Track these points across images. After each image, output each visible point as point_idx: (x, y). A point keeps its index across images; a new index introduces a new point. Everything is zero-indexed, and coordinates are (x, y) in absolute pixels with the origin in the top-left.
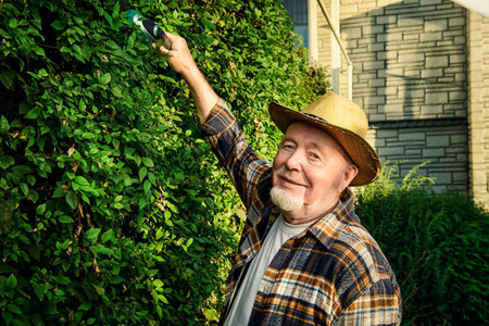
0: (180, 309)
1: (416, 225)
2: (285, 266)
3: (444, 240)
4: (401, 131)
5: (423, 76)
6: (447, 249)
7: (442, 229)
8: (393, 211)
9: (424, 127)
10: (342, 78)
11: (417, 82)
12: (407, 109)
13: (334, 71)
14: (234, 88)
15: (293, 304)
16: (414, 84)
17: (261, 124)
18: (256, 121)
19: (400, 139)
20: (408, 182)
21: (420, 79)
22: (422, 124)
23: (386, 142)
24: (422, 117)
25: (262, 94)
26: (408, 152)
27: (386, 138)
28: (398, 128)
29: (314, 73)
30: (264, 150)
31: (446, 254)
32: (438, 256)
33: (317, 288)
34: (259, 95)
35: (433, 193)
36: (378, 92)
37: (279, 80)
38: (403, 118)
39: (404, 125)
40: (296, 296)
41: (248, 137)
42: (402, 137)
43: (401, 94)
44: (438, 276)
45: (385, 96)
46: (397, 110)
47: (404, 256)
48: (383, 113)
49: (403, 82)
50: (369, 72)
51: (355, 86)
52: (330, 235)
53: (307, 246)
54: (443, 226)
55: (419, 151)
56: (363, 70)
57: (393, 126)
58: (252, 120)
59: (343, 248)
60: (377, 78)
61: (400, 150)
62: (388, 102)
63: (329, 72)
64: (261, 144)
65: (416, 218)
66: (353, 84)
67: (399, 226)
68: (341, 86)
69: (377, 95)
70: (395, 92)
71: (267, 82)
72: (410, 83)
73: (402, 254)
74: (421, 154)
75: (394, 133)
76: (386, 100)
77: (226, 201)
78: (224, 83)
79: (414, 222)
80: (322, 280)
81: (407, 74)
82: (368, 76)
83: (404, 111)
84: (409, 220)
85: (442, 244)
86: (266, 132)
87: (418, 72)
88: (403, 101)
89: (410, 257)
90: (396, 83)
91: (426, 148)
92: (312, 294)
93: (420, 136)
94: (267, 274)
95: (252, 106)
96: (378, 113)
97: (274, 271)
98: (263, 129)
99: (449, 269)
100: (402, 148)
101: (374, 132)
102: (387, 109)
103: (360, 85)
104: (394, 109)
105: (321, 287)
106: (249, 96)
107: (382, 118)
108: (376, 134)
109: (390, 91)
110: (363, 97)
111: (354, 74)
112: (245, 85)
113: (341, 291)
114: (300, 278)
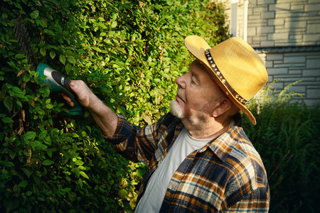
0: (96, 188)
1: (288, 130)
2: (189, 171)
3: (310, 142)
4: (285, 55)
5: (306, 10)
6: (312, 150)
7: (309, 134)
8: (269, 119)
9: (304, 52)
10: (239, 11)
11: (301, 15)
12: (291, 37)
13: (233, 5)
14: (144, 22)
15: (193, 200)
16: (298, 17)
17: (164, 50)
18: (160, 48)
19: (285, 62)
20: (283, 97)
21: (303, 12)
22: (303, 49)
23: (273, 64)
24: (303, 44)
25: (166, 27)
26: (291, 72)
27: (273, 61)
28: (283, 53)
29: (215, 8)
30: (167, 70)
31: (311, 153)
32: (304, 155)
33: (212, 190)
34: (164, 27)
35: (305, 106)
36: (268, 22)
37: (180, 15)
38: (287, 45)
39: (289, 50)
40: (196, 195)
41: (154, 60)
42: (286, 60)
43: (287, 25)
44: (303, 169)
45: (274, 26)
46: (283, 38)
47: (277, 154)
48: (271, 40)
49: (290, 15)
50: (261, 6)
51: (250, 18)
52: (225, 151)
53: (206, 157)
54: (311, 131)
55: (300, 72)
56: (257, 5)
57: (280, 51)
58: (157, 48)
59: (234, 162)
60: (268, 11)
61: (285, 71)
62: (277, 31)
63: (228, 6)
64: (165, 65)
65: (288, 124)
66: (248, 16)
67: (274, 131)
68: (238, 18)
69: (267, 26)
70: (283, 23)
71: (170, 17)
72: (295, 16)
73: (275, 152)
74: (302, 74)
75: (280, 57)
76: (274, 29)
77: (135, 109)
78: (135, 18)
79: (286, 128)
80: (216, 185)
81: (292, 8)
82: (261, 9)
83: (289, 39)
84: (282, 126)
85: (308, 145)
86: (169, 56)
87: (302, 7)
88: (287, 30)
89: (281, 154)
90: (283, 15)
91: (306, 69)
92: (207, 195)
93: (301, 59)
94: (175, 176)
95: (158, 36)
96: (267, 40)
97: (180, 174)
98: (167, 54)
99: (312, 164)
100: (287, 69)
101: (264, 55)
102: (275, 36)
103: (254, 17)
104: (281, 37)
105: (215, 190)
106: (155, 28)
107: (271, 44)
108: (266, 57)
109: (278, 22)
110: (256, 27)
111: (249, 8)
112: (153, 20)
113: (228, 194)
114: (199, 181)
